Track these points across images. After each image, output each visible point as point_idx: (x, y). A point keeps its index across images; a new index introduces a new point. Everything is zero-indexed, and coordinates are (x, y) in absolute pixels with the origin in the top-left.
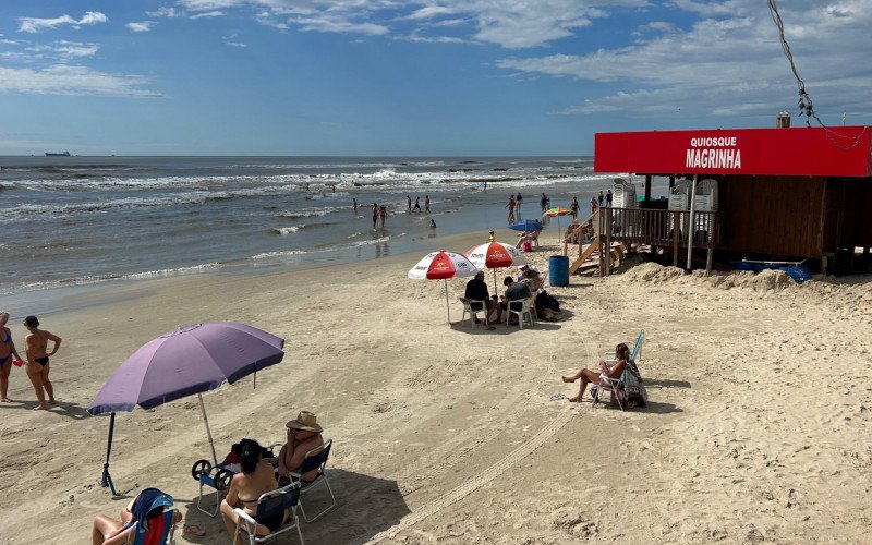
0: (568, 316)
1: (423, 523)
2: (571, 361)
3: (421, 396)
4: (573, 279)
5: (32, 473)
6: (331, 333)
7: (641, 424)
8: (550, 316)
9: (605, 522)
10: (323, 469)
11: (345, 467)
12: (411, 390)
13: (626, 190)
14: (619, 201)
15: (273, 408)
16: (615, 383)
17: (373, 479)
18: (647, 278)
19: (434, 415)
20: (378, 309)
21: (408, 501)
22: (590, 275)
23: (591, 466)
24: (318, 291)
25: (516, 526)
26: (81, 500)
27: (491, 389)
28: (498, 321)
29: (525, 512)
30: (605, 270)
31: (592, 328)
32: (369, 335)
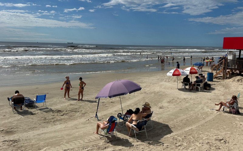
0: (214, 89)
1: (177, 135)
2: (216, 101)
3: (172, 106)
4: (214, 80)
5: (78, 113)
6: (145, 89)
7: (239, 118)
8: (208, 89)
9: (231, 141)
10: (150, 119)
11: (154, 120)
12: (169, 104)
13: (232, 54)
14: (230, 57)
15: (132, 105)
16: (231, 106)
17: (162, 124)
18: (238, 80)
19: (176, 111)
20: (156, 84)
21: (172, 130)
22: (219, 79)
23: (225, 127)
24: (139, 79)
25: (204, 139)
26: (91, 120)
27: (192, 106)
28: (192, 89)
29: (206, 136)
30: (224, 78)
31: (221, 93)
32: (155, 90)
